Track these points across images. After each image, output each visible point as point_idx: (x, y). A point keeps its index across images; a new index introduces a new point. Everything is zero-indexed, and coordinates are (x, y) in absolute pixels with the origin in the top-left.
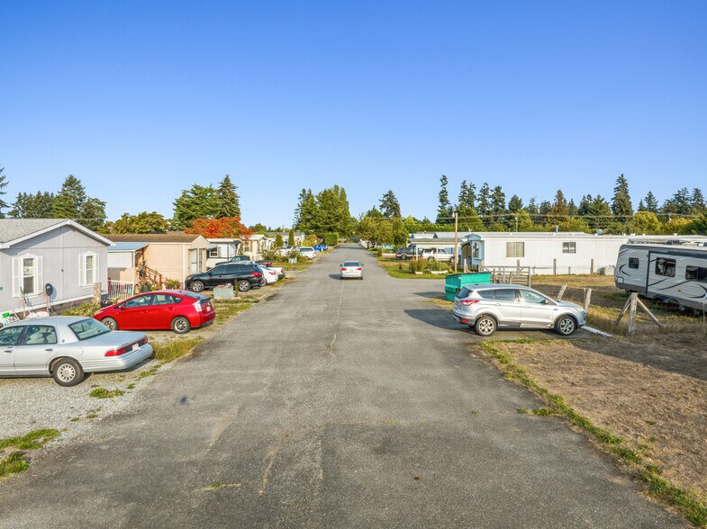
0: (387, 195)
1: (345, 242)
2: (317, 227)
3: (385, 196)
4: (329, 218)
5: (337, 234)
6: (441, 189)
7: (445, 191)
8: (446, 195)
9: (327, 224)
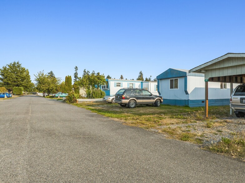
0: (50, 73)
1: (28, 94)
2: (8, 84)
3: (49, 73)
4: (17, 79)
5: (22, 88)
6: (75, 72)
7: (77, 73)
8: (77, 75)
9: (15, 82)
